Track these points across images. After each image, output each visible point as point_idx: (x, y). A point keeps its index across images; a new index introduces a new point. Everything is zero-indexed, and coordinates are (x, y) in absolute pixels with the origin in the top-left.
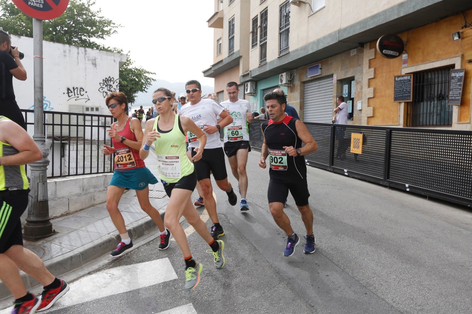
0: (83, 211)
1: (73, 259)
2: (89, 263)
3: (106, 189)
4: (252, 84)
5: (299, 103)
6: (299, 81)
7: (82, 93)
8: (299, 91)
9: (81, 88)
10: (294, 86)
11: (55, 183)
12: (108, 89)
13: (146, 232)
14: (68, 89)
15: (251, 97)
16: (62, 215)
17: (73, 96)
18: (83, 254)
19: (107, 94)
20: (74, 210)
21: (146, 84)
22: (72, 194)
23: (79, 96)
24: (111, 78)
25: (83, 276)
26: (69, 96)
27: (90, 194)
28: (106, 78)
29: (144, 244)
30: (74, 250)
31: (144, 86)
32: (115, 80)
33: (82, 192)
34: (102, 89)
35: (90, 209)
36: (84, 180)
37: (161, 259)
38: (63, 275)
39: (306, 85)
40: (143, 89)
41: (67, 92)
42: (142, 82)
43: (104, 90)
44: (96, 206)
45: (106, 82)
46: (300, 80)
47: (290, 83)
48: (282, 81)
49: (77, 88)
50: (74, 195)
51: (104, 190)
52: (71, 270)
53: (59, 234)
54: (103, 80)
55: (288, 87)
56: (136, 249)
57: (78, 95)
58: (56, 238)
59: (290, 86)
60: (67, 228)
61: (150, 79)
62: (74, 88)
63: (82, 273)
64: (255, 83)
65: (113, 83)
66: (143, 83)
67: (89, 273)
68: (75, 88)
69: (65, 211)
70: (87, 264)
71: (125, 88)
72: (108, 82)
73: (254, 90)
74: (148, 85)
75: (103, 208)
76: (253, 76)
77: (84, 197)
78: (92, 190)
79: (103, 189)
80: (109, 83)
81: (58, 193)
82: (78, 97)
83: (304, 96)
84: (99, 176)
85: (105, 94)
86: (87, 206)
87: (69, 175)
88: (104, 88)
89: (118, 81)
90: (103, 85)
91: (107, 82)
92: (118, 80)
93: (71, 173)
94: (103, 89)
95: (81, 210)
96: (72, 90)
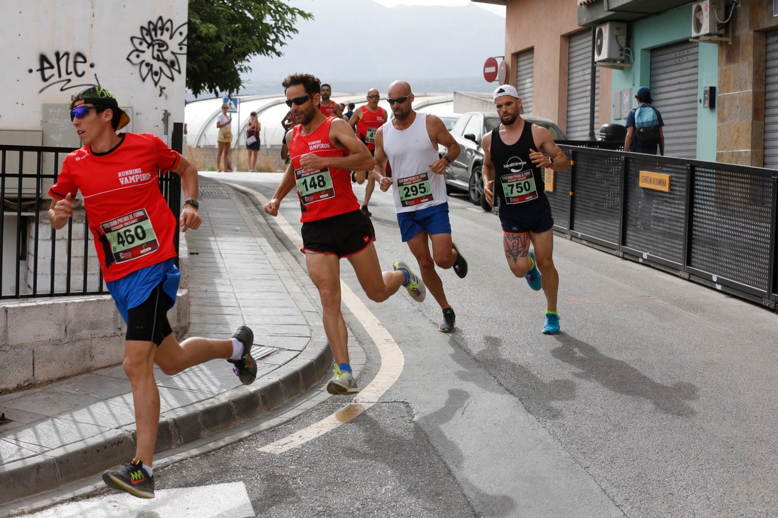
0: (66, 381)
1: (41, 470)
2: (74, 482)
3: (119, 333)
4: (616, 32)
5: (751, 98)
6: (750, 28)
7: (81, 68)
8: (752, 60)
9: (79, 54)
10: (736, 41)
11: (3, 312)
12: (156, 53)
13: (205, 433)
14: (43, 58)
15: (616, 73)
16: (19, 388)
17: (56, 78)
18: (61, 462)
19: (151, 69)
20: (46, 378)
21: (279, 28)
22: (43, 338)
23: (73, 76)
24: (165, 21)
25: (62, 502)
26: (45, 80)
27: (81, 343)
28: (150, 23)
29: (196, 456)
30: (44, 452)
31: (273, 37)
32: (174, 29)
33: (63, 336)
34: (138, 56)
35: (80, 378)
36: (70, 308)
37: (226, 484)
38: (21, 499)
39: (771, 40)
40: (270, 44)
41: (38, 67)
42: (266, 25)
43: (143, 57)
44: (96, 372)
45: (149, 33)
46: (753, 22)
47: (722, 32)
48: (699, 26)
49: (67, 54)
50: (45, 343)
51: (115, 335)
52: (35, 492)
53: (13, 423)
54: (142, 28)
55: (721, 44)
56: (176, 462)
57: (68, 74)
58: (8, 430)
59: (727, 43)
60: (30, 413)
61: (292, 13)
62: (57, 54)
63: (58, 499)
64: (624, 26)
65: (171, 37)
66: (268, 28)
67: (73, 499)
68: (61, 55)
69: (26, 379)
70: (70, 484)
71: (209, 45)
72: (156, 35)
73: (622, 50)
74: (286, 33)
75: (111, 377)
76: (614, 5)
77: (67, 349)
78: (85, 333)
79: (112, 332)
80: (159, 37)
81: (11, 335)
82: (69, 81)
83: (766, 77)
84: (104, 300)
85: (145, 70)
86: (75, 372)
87: (35, 295)
88: (143, 52)
89: (185, 30)
90: (141, 44)
91: (153, 33)
92: (186, 27)
93: (40, 290)
94: (141, 54)
95: (60, 379)
96: (53, 60)
